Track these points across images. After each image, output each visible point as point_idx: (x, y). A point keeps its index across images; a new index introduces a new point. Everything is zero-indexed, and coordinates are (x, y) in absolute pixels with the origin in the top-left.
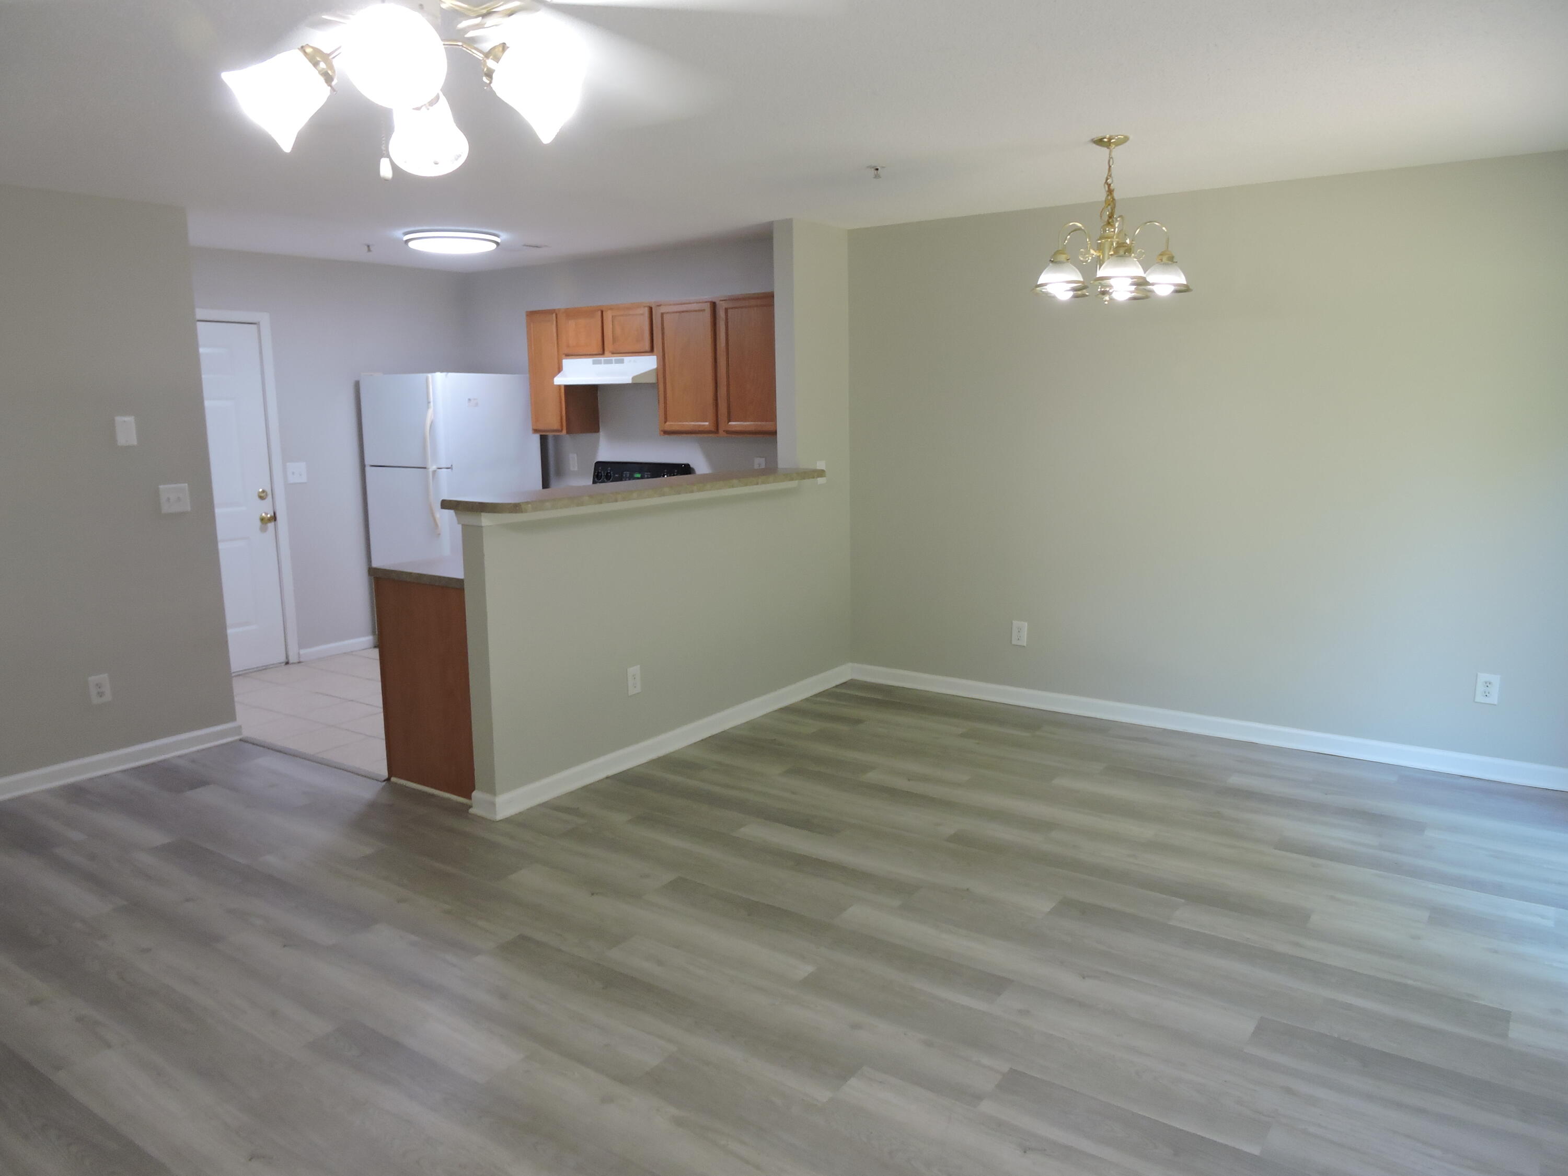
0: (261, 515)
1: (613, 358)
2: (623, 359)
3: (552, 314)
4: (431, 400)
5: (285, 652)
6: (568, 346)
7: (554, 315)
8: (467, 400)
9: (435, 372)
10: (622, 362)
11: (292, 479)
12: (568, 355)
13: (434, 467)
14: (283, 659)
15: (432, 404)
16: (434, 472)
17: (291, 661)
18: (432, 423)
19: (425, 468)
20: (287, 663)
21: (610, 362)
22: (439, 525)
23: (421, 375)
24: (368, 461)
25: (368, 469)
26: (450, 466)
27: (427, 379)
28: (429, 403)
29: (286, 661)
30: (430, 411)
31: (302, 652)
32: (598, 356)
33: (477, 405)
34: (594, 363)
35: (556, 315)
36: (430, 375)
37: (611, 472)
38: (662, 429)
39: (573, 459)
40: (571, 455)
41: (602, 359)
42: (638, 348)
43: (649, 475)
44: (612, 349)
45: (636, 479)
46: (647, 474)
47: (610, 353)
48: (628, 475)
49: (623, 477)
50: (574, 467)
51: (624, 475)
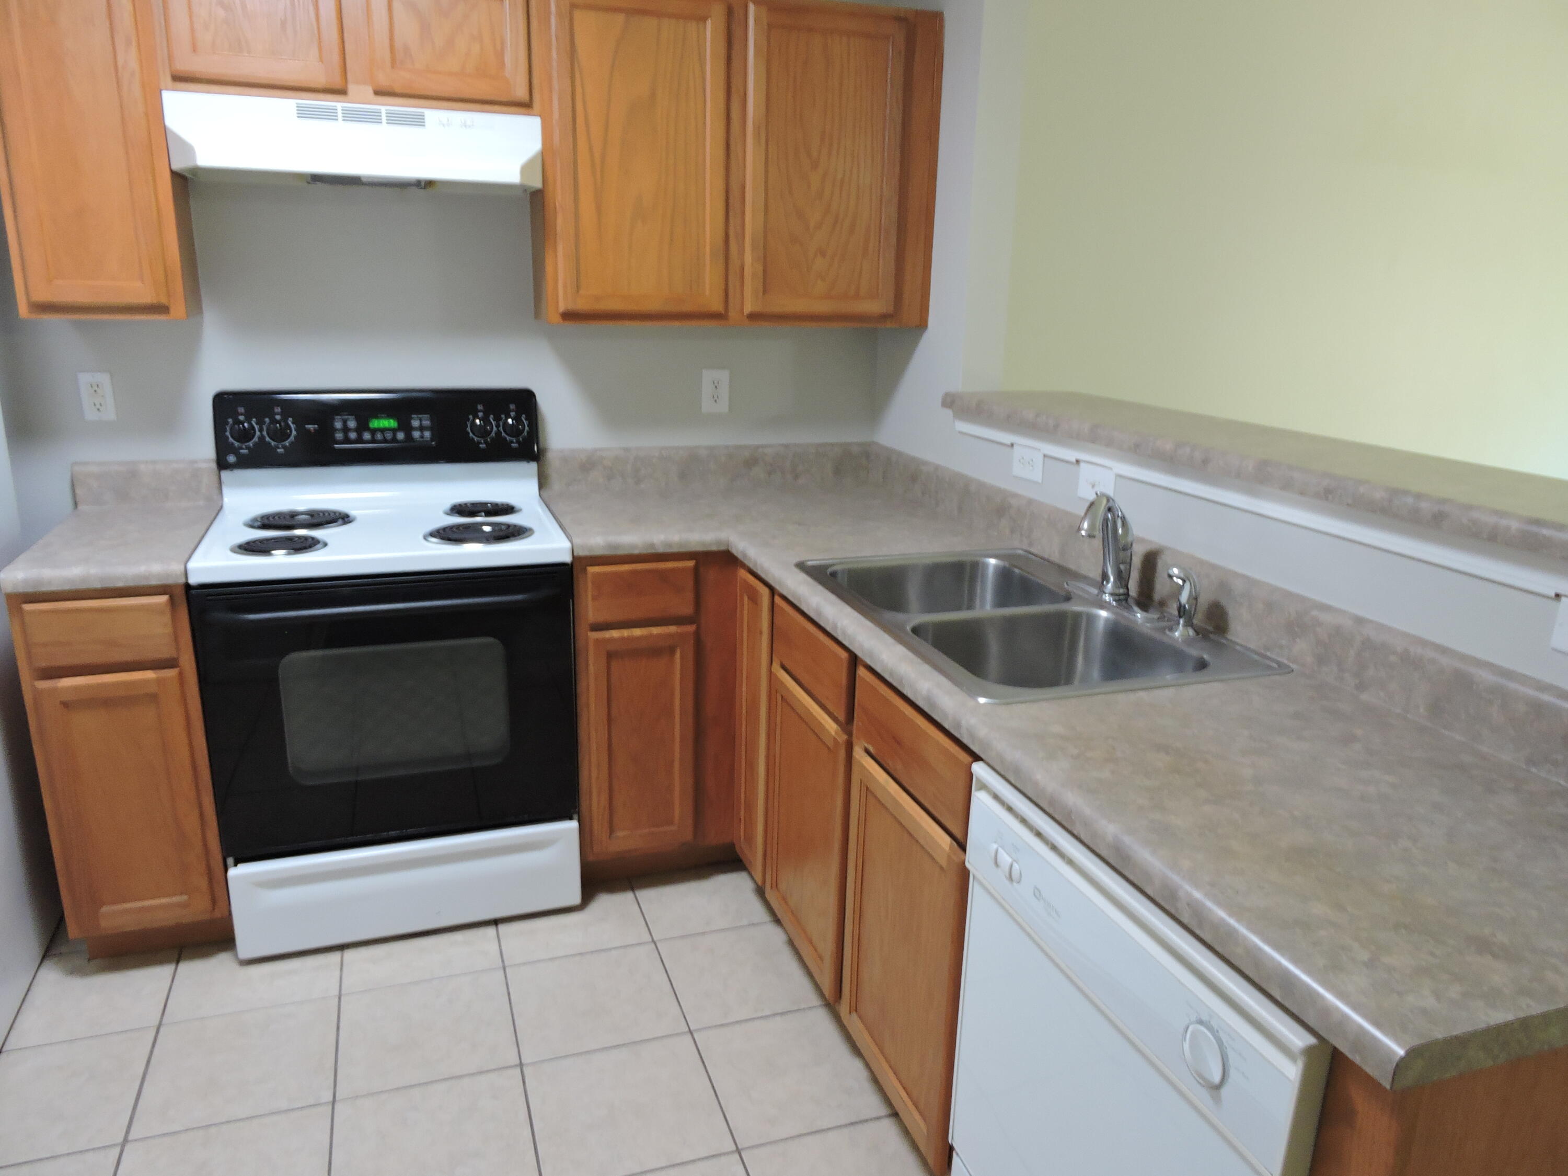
1: (383, 109)
2: (423, 114)
10: (419, 121)
12: (183, 79)
21: (374, 118)
32: (321, 96)
34: (303, 113)
37: (288, 419)
38: (562, 308)
39: (95, 388)
40: (85, 379)
41: (339, 105)
42: (482, 89)
43: (427, 423)
44: (383, 81)
45: (383, 430)
46: (421, 420)
47: (369, 90)
48: (352, 424)
49: (335, 430)
50: (98, 410)
51: (338, 425)
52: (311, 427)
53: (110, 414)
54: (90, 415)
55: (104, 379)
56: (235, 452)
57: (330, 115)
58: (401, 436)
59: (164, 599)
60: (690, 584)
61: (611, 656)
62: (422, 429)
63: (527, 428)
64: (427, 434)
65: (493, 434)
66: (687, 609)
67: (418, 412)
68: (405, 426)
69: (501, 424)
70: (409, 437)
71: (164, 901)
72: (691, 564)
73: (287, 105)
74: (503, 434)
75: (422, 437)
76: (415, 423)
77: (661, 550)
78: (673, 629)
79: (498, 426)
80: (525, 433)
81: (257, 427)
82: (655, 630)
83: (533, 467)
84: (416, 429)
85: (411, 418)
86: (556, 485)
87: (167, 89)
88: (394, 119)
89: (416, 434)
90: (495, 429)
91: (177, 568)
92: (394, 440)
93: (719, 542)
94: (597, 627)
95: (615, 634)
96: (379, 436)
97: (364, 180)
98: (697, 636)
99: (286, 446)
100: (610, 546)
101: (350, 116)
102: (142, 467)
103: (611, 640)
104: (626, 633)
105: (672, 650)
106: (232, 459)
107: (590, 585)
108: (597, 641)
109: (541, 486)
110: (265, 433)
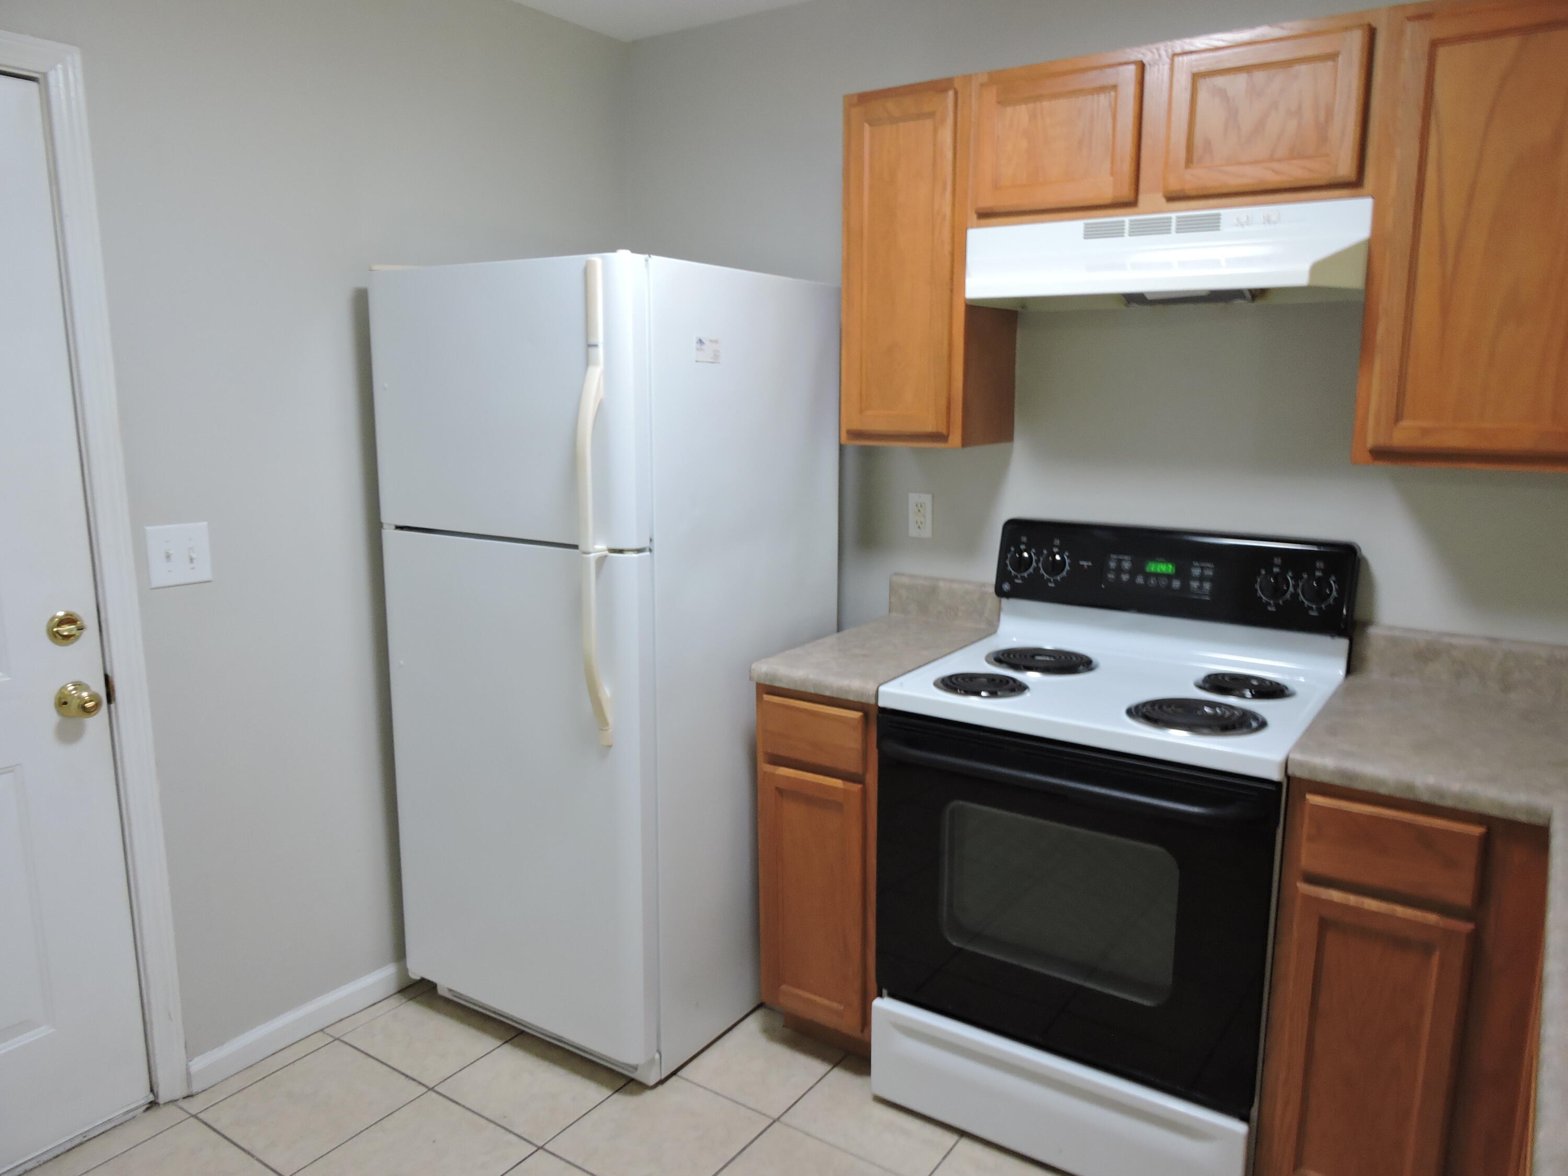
0: (64, 687)
1: (1174, 216)
2: (1219, 215)
3: (945, 90)
4: (600, 338)
5: (146, 1076)
6: (996, 186)
7: (951, 93)
8: (695, 340)
9: (613, 250)
10: (1213, 224)
11: (161, 575)
12: (987, 215)
13: (600, 547)
14: (144, 1096)
15: (601, 351)
16: (601, 561)
17: (163, 1098)
18: (601, 409)
19: (575, 547)
20: (153, 1105)
21: (1162, 228)
22: (610, 719)
23: (578, 260)
24: (390, 515)
25: (390, 536)
26: (646, 544)
27: (587, 273)
28: (591, 346)
29: (151, 1098)
30: (596, 373)
31: (197, 1065)
32: (1110, 212)
33: (716, 359)
34: (1090, 233)
35: (956, 93)
36: (597, 259)
37: (1064, 553)
38: (1370, 442)
39: (920, 507)
40: (914, 498)
41: (1126, 219)
42: (1295, 172)
43: (1209, 573)
44: (1174, 185)
45: (1157, 575)
46: (1202, 568)
47: (1160, 199)
48: (1127, 565)
49: (1109, 570)
50: (919, 527)
51: (1113, 565)
52: (1085, 564)
53: (927, 533)
54: (913, 532)
55: (926, 499)
56: (1011, 580)
57: (1116, 231)
58: (1176, 584)
59: (857, 715)
60: (1470, 860)
61: (1324, 925)
62: (1202, 579)
63: (1334, 594)
64: (1207, 586)
65: (1288, 596)
66: (1463, 897)
67: (1200, 559)
68: (1182, 573)
69: (1300, 584)
70: (1185, 586)
71: (826, 1002)
72: (1477, 831)
73: (1074, 227)
74: (1301, 597)
75: (1200, 588)
76: (1196, 572)
77: (1425, 797)
78: (1432, 918)
79: (1295, 587)
80: (1331, 600)
81: (1034, 558)
82: (1401, 911)
83: (1342, 644)
84: (1195, 579)
85: (1192, 566)
86: (1375, 673)
87: (972, 227)
88: (1185, 226)
89: (1195, 584)
90: (1291, 589)
91: (870, 687)
92: (1169, 586)
93: (1532, 811)
94: (1313, 879)
95: (1336, 895)
96: (1152, 581)
97: (1149, 297)
98: (1476, 942)
99: (1057, 580)
100: (1343, 773)
101: (1138, 230)
102: (941, 584)
103: (1330, 903)
104: (1352, 899)
105: (1427, 949)
106: (1006, 587)
107: (1307, 820)
108: (1309, 899)
109: (1349, 671)
110: (1040, 565)
